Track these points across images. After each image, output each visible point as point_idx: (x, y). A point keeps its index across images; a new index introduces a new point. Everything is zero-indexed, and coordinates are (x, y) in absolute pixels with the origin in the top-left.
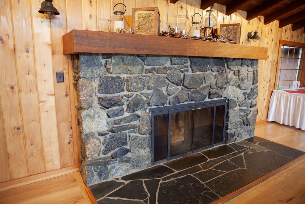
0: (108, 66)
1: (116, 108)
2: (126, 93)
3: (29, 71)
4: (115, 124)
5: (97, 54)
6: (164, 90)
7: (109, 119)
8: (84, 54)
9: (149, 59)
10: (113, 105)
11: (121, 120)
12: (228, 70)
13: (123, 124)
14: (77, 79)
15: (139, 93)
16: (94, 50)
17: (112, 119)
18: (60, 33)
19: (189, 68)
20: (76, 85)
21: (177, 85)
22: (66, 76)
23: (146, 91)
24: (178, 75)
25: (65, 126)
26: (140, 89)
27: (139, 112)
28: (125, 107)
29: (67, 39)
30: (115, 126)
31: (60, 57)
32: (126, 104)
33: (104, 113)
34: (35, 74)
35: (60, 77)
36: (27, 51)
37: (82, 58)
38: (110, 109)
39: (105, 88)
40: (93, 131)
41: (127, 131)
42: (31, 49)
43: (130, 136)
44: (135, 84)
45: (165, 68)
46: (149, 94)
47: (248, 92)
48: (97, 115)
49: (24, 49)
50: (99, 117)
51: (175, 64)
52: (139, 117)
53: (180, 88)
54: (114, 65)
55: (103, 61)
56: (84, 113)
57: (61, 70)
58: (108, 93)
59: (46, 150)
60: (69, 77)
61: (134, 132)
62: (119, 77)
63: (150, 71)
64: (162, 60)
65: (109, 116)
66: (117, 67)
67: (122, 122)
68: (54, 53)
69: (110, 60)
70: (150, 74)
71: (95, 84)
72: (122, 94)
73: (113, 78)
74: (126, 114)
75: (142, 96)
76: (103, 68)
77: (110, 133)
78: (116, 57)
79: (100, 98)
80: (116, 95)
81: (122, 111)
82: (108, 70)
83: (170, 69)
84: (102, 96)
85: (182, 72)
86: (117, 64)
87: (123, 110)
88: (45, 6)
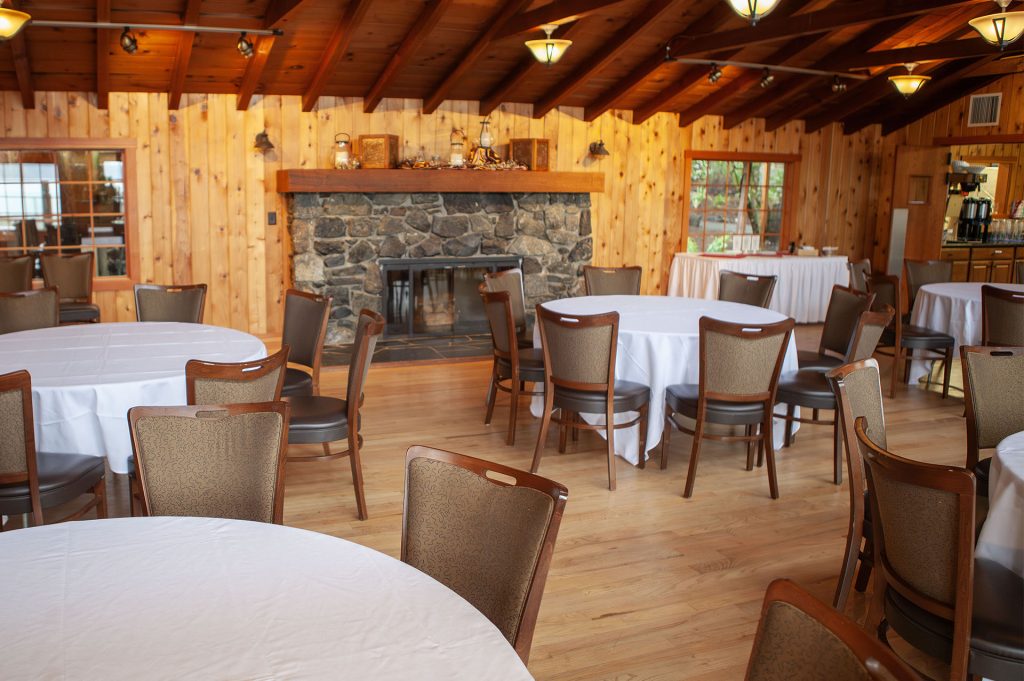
0: (326, 206)
1: (335, 255)
2: (348, 238)
3: (239, 211)
4: (334, 275)
5: (313, 193)
6: (401, 237)
7: (326, 269)
8: (300, 193)
9: (380, 198)
10: (331, 252)
11: (341, 271)
12: (520, 212)
13: (344, 276)
14: (290, 220)
15: (365, 239)
16: (310, 188)
17: (330, 269)
18: (274, 167)
19: (443, 209)
20: (290, 228)
21: (423, 231)
22: (279, 218)
23: (374, 237)
24: (422, 217)
25: (275, 279)
26: (365, 234)
27: (365, 264)
28: (347, 256)
29: (282, 176)
30: (334, 277)
31: (273, 195)
32: (347, 251)
33: (320, 261)
34: (246, 215)
35: (272, 219)
36: (239, 189)
37: (298, 198)
38: (328, 256)
39: (322, 231)
40: (307, 279)
41: (349, 287)
42: (243, 188)
43: (352, 293)
44: (359, 228)
45: (402, 208)
46: (379, 241)
47: (570, 248)
48: (312, 262)
49: (236, 187)
50: (314, 264)
51: (417, 203)
52: (364, 269)
53: (427, 235)
54: (333, 204)
55: (321, 200)
56: (297, 258)
57: (273, 210)
58: (326, 237)
59: (252, 306)
60: (282, 219)
61: (359, 289)
62: (338, 219)
63: (382, 212)
64: (397, 198)
65: (326, 265)
66: (337, 207)
67: (342, 274)
68: (267, 190)
69: (328, 199)
70: (381, 217)
71: (311, 227)
72: (343, 239)
73: (331, 220)
74: (348, 265)
75: (370, 243)
76: (320, 209)
77: (327, 286)
78: (336, 196)
79: (316, 242)
80: (335, 240)
81: (341, 261)
82: (325, 210)
83: (410, 208)
84: (318, 240)
85: (430, 213)
86: (337, 203)
87: (343, 258)
88: (263, 143)
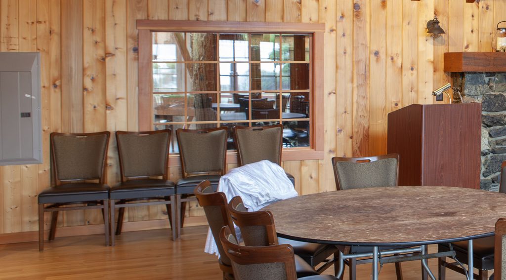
0: (491, 84)
1: (498, 127)
3: (412, 89)
4: (497, 144)
5: (482, 73)
7: (491, 139)
8: (469, 73)
10: (495, 124)
11: (503, 141)
13: (505, 145)
16: (480, 68)
17: (494, 139)
18: (442, 50)
29: (449, 58)
30: (497, 147)
31: (441, 74)
33: (486, 132)
34: (417, 92)
36: (412, 69)
37: (468, 77)
38: (492, 128)
39: (488, 106)
42: (415, 68)
49: (409, 67)
54: (497, 82)
55: (487, 79)
58: (491, 111)
62: (502, 95)
65: (490, 136)
66: (500, 85)
67: (504, 143)
68: (435, 70)
69: (493, 78)
71: (479, 102)
73: (495, 96)
76: (486, 86)
77: (491, 154)
78: (499, 75)
79: (482, 116)
80: (498, 113)
81: (503, 132)
82: (491, 88)
84: (484, 114)
86: (500, 82)
88: (434, 28)
